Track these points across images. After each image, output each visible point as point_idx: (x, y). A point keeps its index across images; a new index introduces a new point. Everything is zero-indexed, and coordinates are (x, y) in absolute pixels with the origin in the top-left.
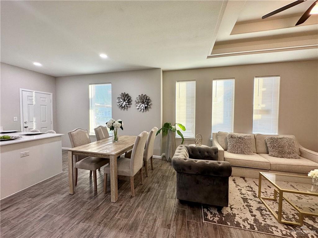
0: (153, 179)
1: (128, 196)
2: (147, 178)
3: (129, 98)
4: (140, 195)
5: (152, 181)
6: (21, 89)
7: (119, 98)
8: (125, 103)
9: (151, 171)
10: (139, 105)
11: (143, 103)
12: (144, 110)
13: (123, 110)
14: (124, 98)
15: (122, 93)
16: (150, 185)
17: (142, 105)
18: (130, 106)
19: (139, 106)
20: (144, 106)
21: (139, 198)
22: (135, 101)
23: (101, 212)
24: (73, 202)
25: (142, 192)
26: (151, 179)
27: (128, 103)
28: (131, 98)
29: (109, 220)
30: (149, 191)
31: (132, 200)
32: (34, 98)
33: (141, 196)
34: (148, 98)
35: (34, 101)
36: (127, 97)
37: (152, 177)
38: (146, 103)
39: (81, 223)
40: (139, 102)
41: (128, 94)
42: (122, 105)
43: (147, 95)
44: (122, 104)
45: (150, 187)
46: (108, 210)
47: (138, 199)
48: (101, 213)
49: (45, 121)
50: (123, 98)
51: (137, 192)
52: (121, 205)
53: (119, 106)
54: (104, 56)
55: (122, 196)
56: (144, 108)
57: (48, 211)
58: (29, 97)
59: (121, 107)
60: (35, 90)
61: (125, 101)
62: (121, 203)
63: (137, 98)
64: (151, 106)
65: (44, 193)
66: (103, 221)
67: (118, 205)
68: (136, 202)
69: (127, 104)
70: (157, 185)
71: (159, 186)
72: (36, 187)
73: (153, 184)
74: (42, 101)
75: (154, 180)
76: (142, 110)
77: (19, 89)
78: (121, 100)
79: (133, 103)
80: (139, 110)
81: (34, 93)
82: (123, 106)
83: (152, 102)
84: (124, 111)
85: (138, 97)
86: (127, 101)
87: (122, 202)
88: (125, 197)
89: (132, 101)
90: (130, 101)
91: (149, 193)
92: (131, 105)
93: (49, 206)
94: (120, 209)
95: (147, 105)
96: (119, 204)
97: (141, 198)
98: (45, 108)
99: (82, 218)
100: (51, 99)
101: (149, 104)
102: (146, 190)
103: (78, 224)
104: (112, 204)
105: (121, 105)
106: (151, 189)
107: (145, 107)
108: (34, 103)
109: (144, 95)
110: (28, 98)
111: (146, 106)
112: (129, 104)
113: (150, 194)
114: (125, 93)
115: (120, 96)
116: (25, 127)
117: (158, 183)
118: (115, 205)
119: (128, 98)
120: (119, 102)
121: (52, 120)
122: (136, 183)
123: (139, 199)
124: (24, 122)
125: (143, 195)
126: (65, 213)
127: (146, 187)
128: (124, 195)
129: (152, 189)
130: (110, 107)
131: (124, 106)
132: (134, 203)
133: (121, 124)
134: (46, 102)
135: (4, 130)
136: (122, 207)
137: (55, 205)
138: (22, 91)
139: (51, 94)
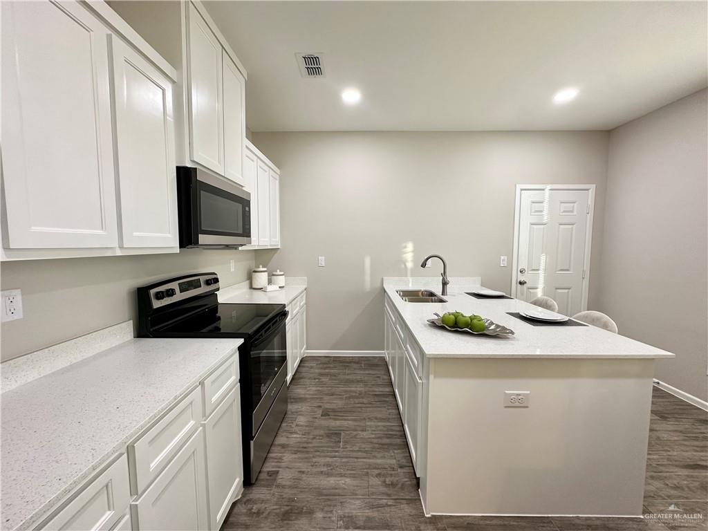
6: (519, 187)
32: (546, 205)
35: (545, 212)
49: (568, 270)
58: (534, 204)
60: (551, 184)
74: (564, 211)
77: (516, 185)
81: (547, 192)
98: (572, 231)
100: (590, 203)
108: (546, 218)
110: (531, 208)
116: (520, 283)
121: (586, 268)
124: (519, 270)
134: (575, 213)
138: (521, 190)
139: (593, 187)
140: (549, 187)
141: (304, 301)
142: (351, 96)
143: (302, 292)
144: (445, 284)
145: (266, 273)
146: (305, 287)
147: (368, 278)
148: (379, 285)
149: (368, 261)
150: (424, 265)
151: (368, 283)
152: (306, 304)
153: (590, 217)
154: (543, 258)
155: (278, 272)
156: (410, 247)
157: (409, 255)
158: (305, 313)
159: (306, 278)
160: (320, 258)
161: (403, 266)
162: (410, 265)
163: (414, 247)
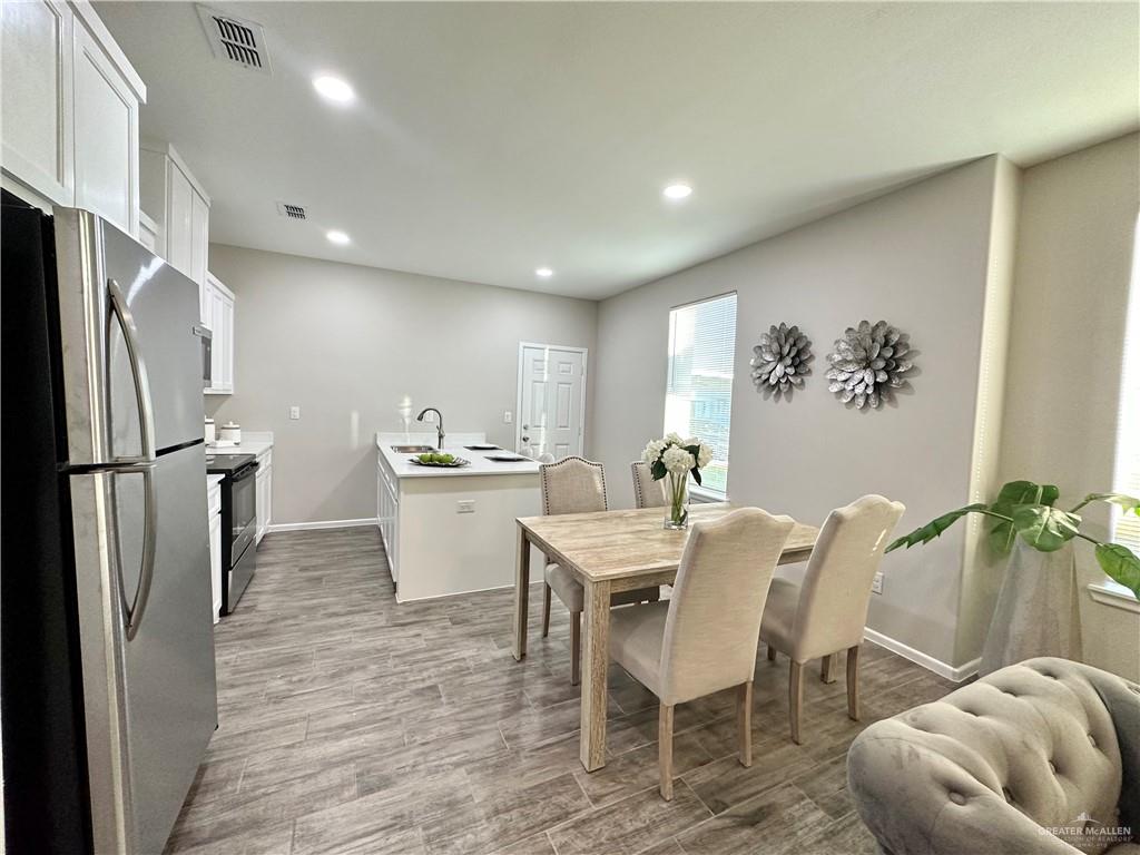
0: (820, 773)
1: (647, 777)
2: (791, 747)
3: (801, 345)
4: (698, 812)
5: (811, 778)
6: (522, 344)
7: (760, 347)
8: (780, 370)
9: (843, 723)
10: (843, 377)
11: (867, 363)
12: (872, 400)
13: (772, 397)
14: (781, 347)
15: (773, 328)
16: (779, 796)
17: (858, 376)
18: (803, 382)
19: (845, 381)
20: (869, 379)
21: (683, 821)
22: (829, 358)
23: (529, 775)
24: (498, 685)
25: (718, 807)
26: (806, 768)
27: (796, 367)
28: (808, 344)
29: (523, 825)
30: (753, 824)
31: (650, 811)
32: (546, 363)
33: (699, 818)
34: (895, 338)
35: (545, 371)
36: (791, 341)
37: (823, 757)
38: (881, 364)
39: (462, 770)
40: (846, 361)
41: (796, 328)
42: (768, 379)
43: (892, 322)
44: (771, 372)
45: (769, 806)
46: (552, 784)
47: (676, 826)
48: (525, 777)
49: (566, 427)
50: (775, 347)
51: (699, 789)
52: (596, 800)
53: (757, 381)
54: (677, 192)
55: (633, 762)
56: (870, 391)
57: (442, 679)
58: (535, 362)
59: (767, 384)
60: (550, 344)
61: (781, 358)
62: (604, 791)
63: (837, 342)
64: (912, 380)
65: (478, 621)
66: (506, 816)
67: (587, 790)
68: (657, 833)
69: (791, 371)
70: (820, 823)
71: (830, 835)
72: (477, 599)
73: (803, 798)
74: (563, 371)
75: (822, 779)
76: (861, 401)
77: (519, 343)
78: (768, 358)
79: (818, 365)
80: (845, 401)
81: (547, 351)
82: (773, 381)
83: (917, 360)
84: (777, 402)
85: (844, 337)
86: (789, 361)
87: (612, 786)
88: (634, 776)
89: (812, 357)
90: (804, 357)
91: (746, 833)
92: (805, 378)
93: (455, 664)
94: (583, 815)
95: (888, 372)
96: (597, 788)
97: (693, 830)
98: (569, 392)
99: (477, 756)
100: (583, 364)
101: (901, 370)
102: (744, 808)
103: (457, 765)
104: (576, 771)
105: (764, 377)
106: (771, 819)
107: (877, 385)
108: (546, 378)
109: (873, 323)
110: (533, 365)
111: (882, 377)
112: (796, 374)
113: (746, 844)
114: (783, 324)
115: (764, 342)
116: (524, 439)
117: (837, 813)
118: (584, 783)
119: (795, 345)
120: (759, 367)
121: (582, 424)
122: (724, 742)
123: (683, 827)
124: (523, 426)
125: (713, 821)
126: (464, 707)
127: (752, 790)
128: (637, 763)
129: (776, 823)
130: (726, 381)
131: (778, 382)
132: (648, 829)
133: (696, 458)
134: (571, 374)
135: (487, 442)
136: (595, 808)
137: (468, 669)
138: (525, 347)
139: (585, 350)
140: (548, 347)
141: (269, 462)
142: (338, 238)
143: (266, 450)
144: (441, 437)
145: (213, 426)
146: (272, 443)
147: (355, 434)
148: (370, 441)
149: (355, 417)
150: (420, 418)
151: (356, 439)
152: (271, 466)
153: (584, 378)
154: (543, 417)
155: (231, 425)
156: (407, 402)
157: (407, 408)
158: (270, 478)
159: (272, 433)
160: (293, 408)
161: (401, 421)
162: (407, 421)
163: (412, 401)
